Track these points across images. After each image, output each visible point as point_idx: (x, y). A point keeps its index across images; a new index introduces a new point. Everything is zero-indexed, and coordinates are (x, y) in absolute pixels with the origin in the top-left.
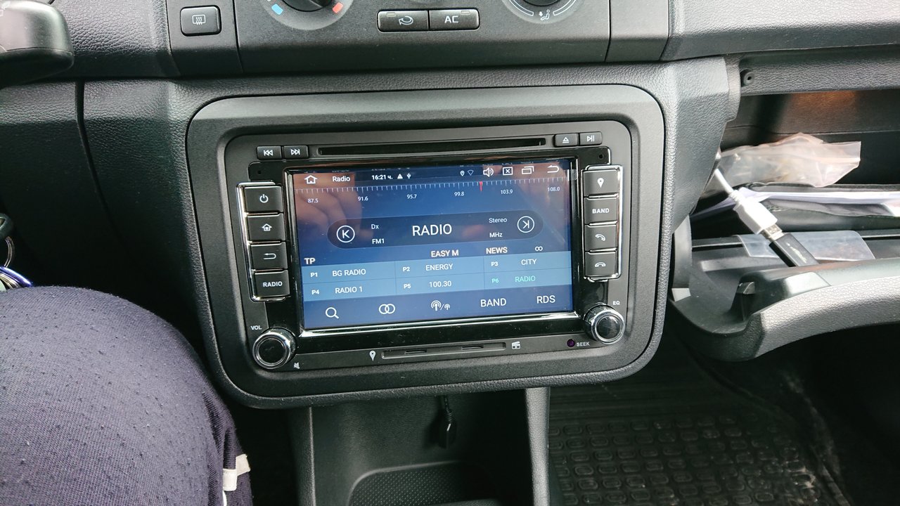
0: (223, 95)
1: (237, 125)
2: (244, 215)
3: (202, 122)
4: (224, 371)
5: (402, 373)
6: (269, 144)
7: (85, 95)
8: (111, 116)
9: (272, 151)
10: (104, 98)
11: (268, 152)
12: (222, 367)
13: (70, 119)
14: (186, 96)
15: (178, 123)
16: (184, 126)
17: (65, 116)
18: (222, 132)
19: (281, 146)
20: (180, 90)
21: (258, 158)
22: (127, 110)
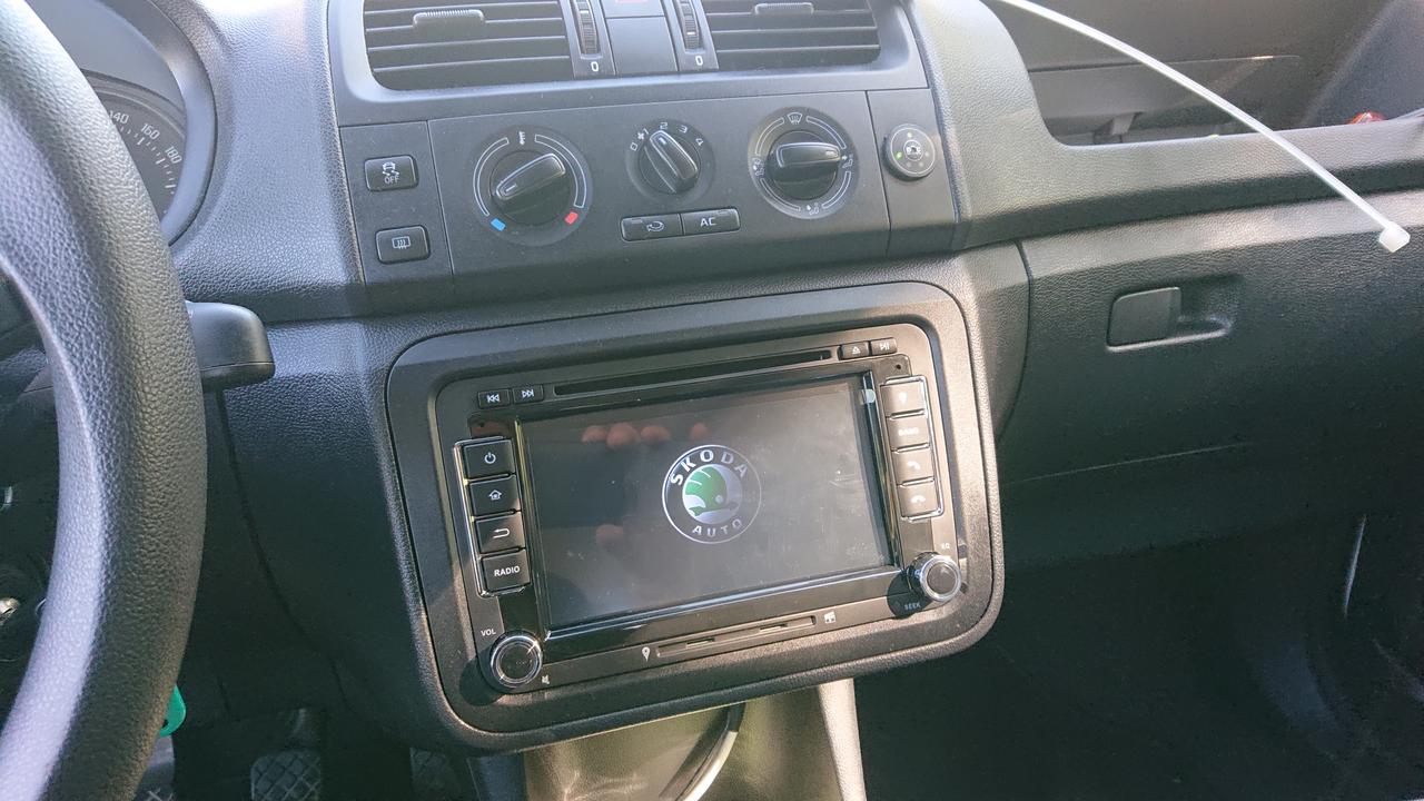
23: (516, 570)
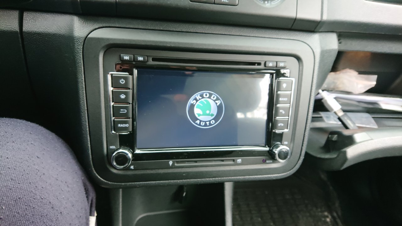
0: (104, 25)
1: (112, 42)
2: (111, 89)
3: (93, 39)
4: (93, 169)
5: (184, 173)
6: (127, 53)
7: (24, 18)
8: (39, 31)
9: (128, 57)
10: (35, 21)
11: (126, 58)
12: (93, 167)
13: (15, 30)
14: (84, 24)
15: (79, 38)
16: (83, 40)
17: (12, 28)
18: (103, 45)
19: (133, 55)
20: (81, 21)
21: (120, 60)
22: (48, 28)
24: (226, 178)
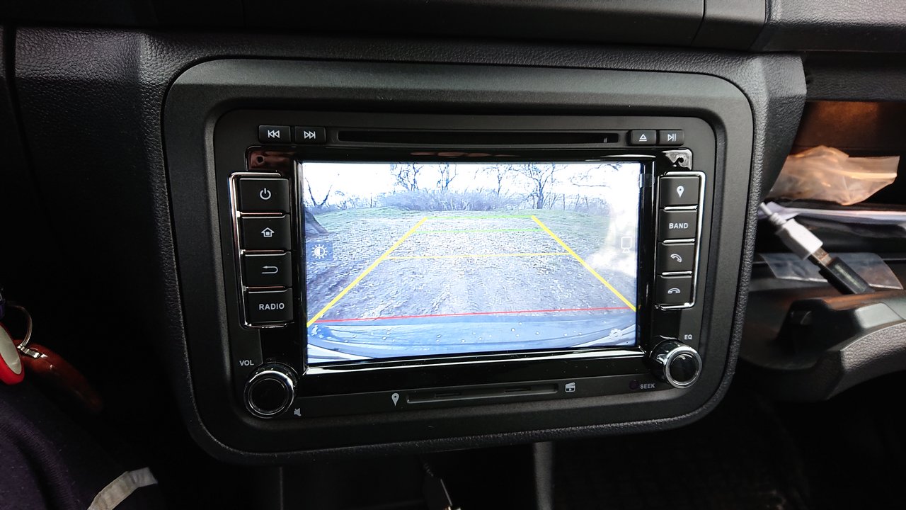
0: (215, 53)
1: (234, 95)
2: (236, 214)
3: (186, 88)
4: (200, 419)
5: (430, 422)
9: (278, 132)
10: (45, 50)
11: (274, 134)
12: (198, 414)
14: (165, 52)
15: (153, 87)
16: (161, 91)
18: (213, 102)
19: (292, 127)
20: (155, 42)
21: (259, 140)
22: (79, 68)
23: (281, 306)
24: (538, 432)
